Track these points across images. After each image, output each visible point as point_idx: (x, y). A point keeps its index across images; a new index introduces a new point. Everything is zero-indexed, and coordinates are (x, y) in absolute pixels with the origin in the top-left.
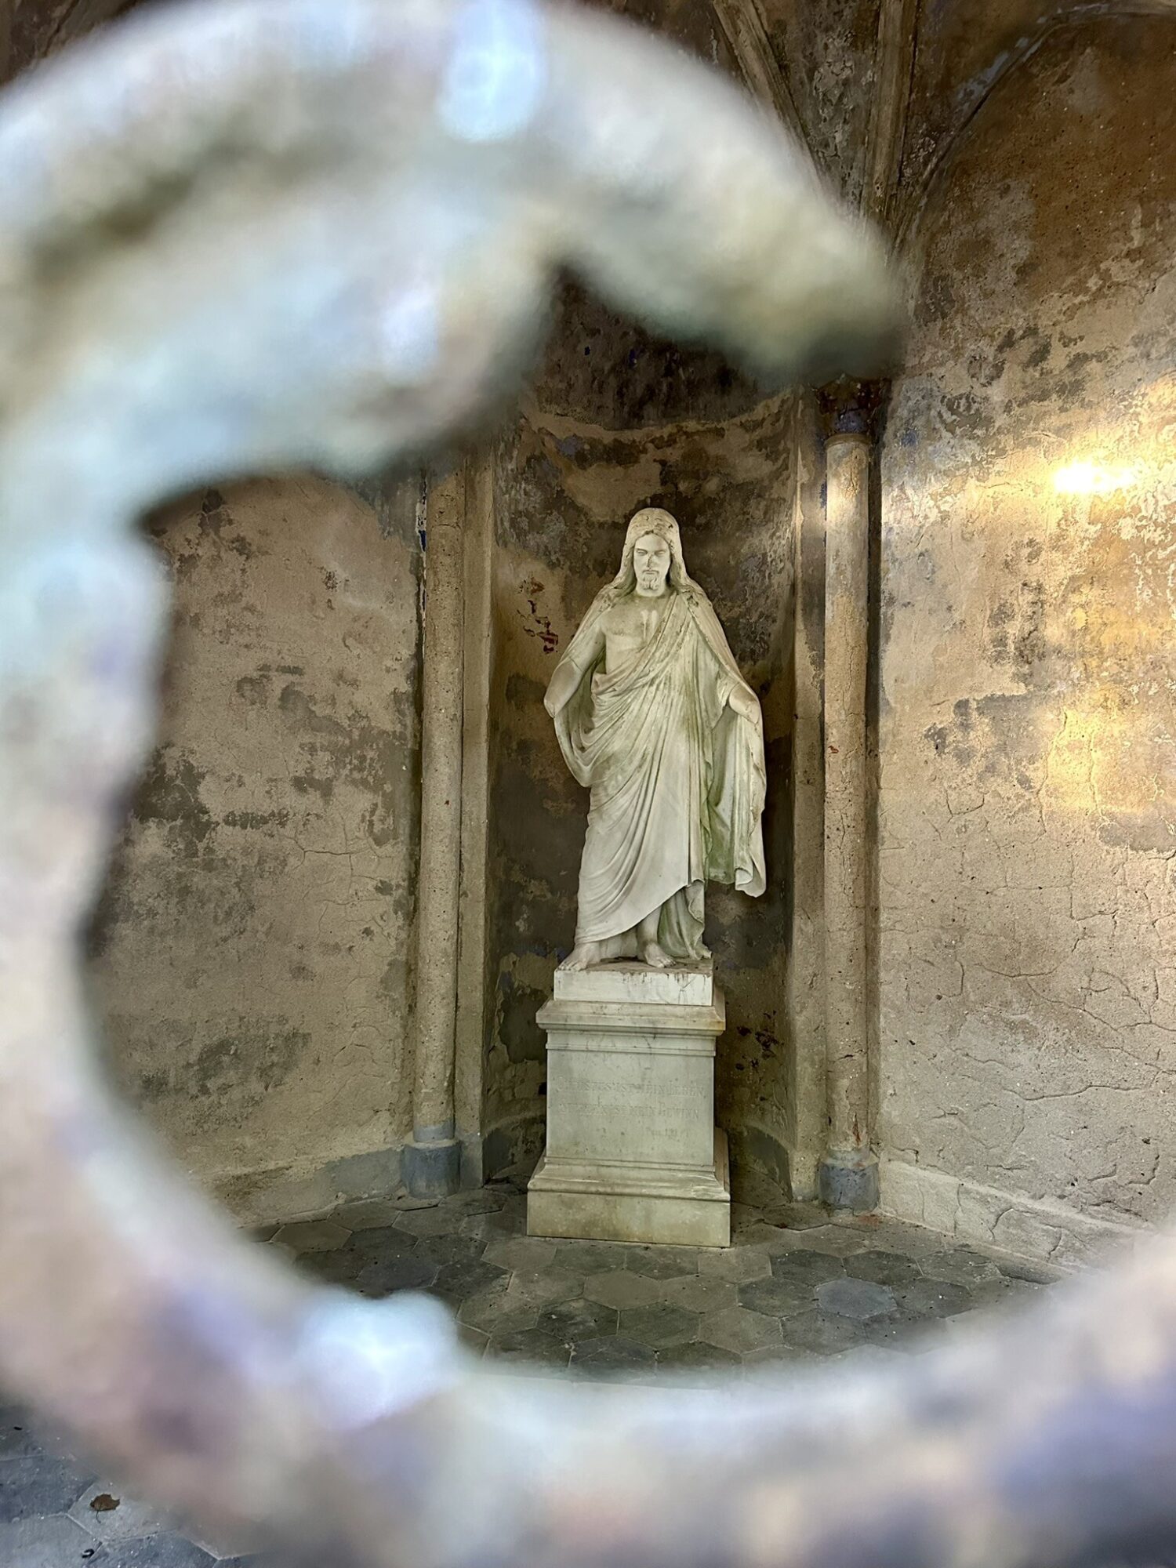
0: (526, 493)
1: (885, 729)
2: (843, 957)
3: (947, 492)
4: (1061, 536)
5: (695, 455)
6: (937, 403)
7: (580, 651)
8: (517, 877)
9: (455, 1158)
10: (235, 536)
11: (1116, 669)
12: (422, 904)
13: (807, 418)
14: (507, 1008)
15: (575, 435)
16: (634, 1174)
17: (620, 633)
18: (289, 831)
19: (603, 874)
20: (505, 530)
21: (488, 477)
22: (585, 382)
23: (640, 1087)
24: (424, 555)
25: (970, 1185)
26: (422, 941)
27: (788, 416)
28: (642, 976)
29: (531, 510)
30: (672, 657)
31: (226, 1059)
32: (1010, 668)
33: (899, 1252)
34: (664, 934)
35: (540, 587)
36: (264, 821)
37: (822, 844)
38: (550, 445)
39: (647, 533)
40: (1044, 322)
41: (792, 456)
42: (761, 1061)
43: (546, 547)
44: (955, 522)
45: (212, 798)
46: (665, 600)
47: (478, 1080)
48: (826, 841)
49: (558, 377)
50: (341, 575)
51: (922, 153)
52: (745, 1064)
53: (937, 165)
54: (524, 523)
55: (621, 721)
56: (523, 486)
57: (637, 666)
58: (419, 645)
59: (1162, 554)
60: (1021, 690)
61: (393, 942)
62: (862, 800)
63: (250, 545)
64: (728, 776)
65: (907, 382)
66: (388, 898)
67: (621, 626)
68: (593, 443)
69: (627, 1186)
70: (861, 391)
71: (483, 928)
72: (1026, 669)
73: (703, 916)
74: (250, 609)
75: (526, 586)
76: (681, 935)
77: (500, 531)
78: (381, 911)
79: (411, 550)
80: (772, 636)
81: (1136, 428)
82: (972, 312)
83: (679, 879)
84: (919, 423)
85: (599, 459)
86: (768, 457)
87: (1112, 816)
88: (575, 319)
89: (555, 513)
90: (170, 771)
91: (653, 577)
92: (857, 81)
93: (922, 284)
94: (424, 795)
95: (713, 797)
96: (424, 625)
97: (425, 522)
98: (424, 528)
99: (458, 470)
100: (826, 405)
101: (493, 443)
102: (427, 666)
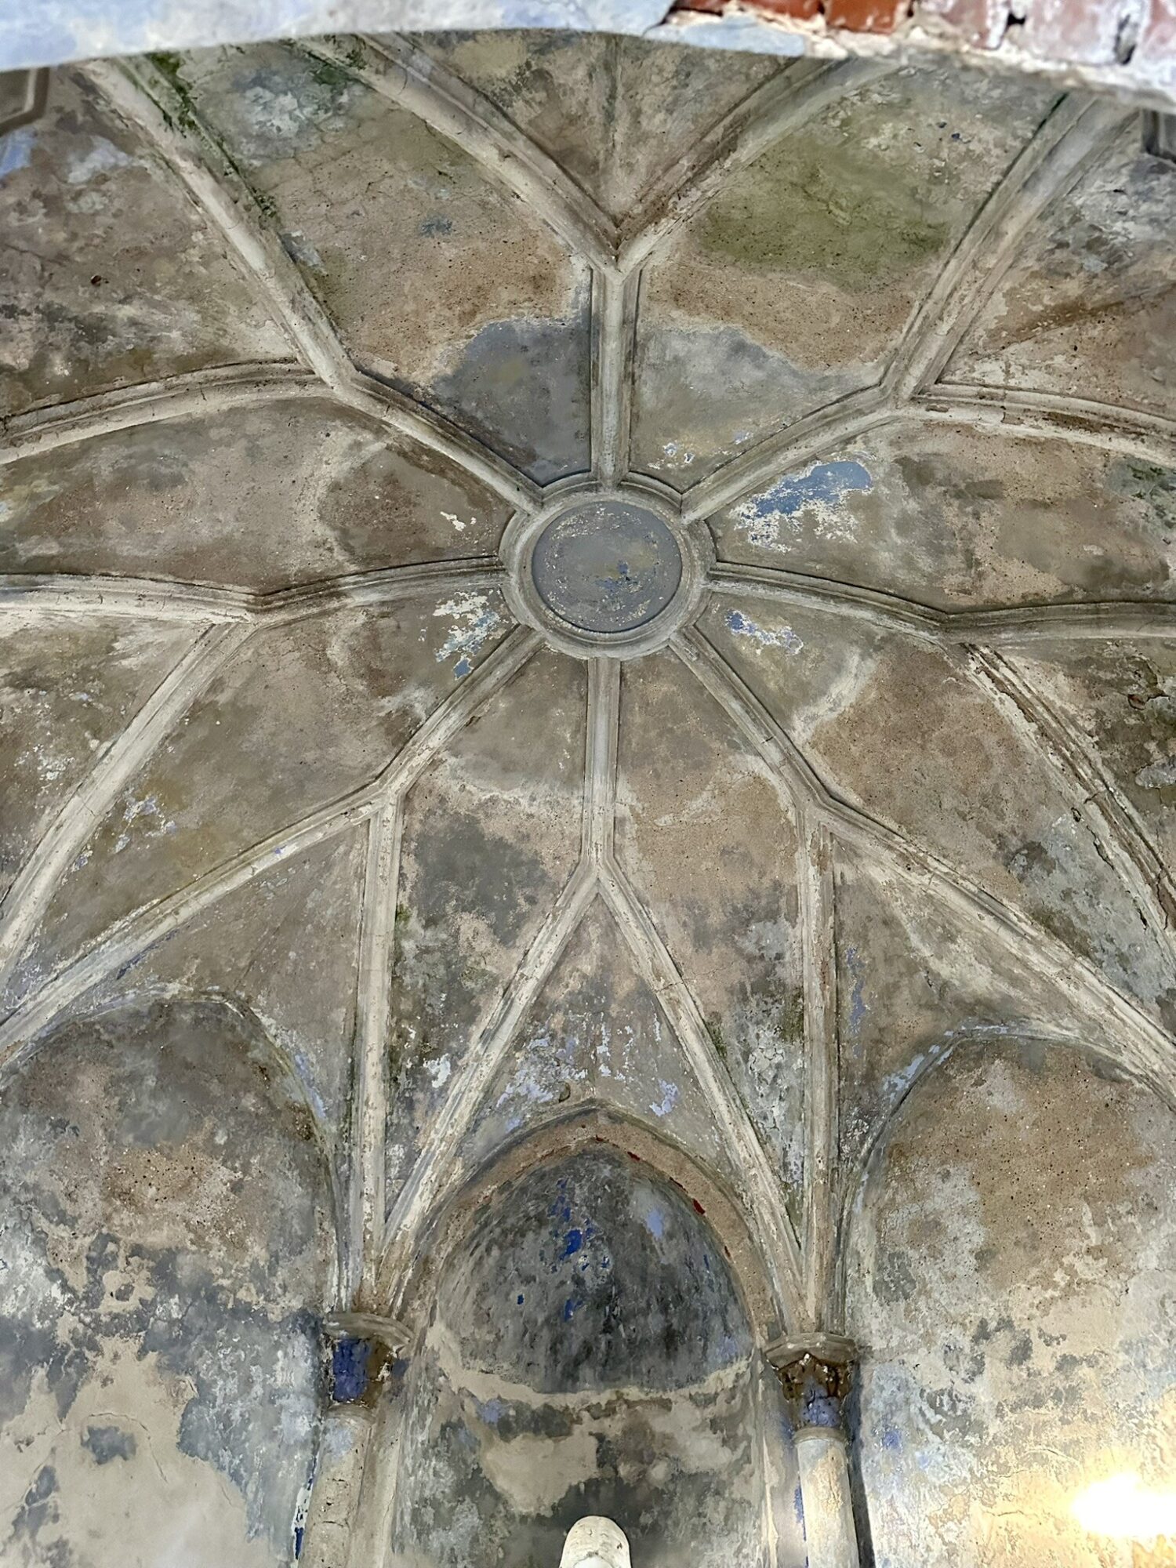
0: (436, 1473)
3: (948, 1515)
5: (637, 1430)
6: (915, 1397)
13: (769, 1402)
15: (499, 1397)
20: (403, 1527)
21: (394, 1454)
22: (515, 1334)
27: (745, 1395)
29: (439, 1496)
38: (470, 1408)
40: (1016, 1315)
41: (753, 1444)
43: (452, 1549)
49: (486, 1328)
51: (857, 1133)
53: (873, 1145)
54: (429, 1516)
56: (434, 1463)
65: (877, 1367)
68: (519, 1407)
70: (828, 1376)
77: (398, 1529)
79: (279, 1557)
81: (1157, 1454)
82: (936, 1295)
84: (899, 1419)
85: (525, 1429)
86: (724, 1443)
88: (510, 1264)
89: (468, 1499)
92: (789, 1067)
93: (877, 1260)
97: (305, 1516)
98: (302, 1524)
99: (358, 1447)
100: (790, 1388)
101: (405, 1408)
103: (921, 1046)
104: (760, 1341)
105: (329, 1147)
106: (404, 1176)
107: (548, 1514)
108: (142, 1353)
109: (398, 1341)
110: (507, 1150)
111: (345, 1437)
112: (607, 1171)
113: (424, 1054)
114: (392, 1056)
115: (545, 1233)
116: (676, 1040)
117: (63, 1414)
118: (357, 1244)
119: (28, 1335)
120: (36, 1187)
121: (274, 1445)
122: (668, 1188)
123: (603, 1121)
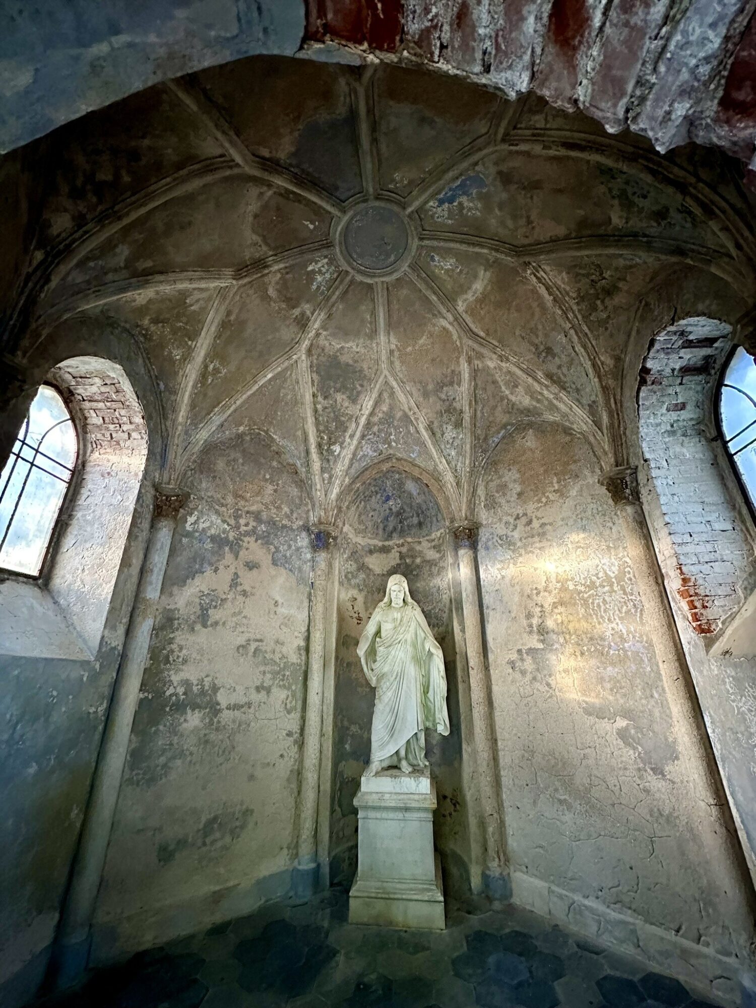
0: (351, 565)
1: (491, 659)
2: (485, 763)
3: (503, 568)
4: (547, 587)
5: (411, 549)
6: (495, 537)
7: (371, 628)
8: (346, 723)
9: (316, 874)
10: (242, 590)
11: (576, 640)
12: (305, 742)
13: (450, 540)
14: (340, 790)
15: (368, 544)
16: (398, 886)
17: (386, 622)
18: (252, 710)
20: (343, 580)
21: (337, 561)
22: (371, 527)
23: (400, 838)
24: (312, 591)
25: (554, 888)
26: (305, 759)
27: (443, 539)
28: (399, 779)
29: (353, 571)
31: (216, 826)
32: (536, 637)
33: (525, 931)
35: (356, 599)
36: (242, 706)
37: (471, 710)
38: (359, 547)
40: (529, 512)
41: (446, 553)
42: (453, 813)
43: (358, 584)
44: (507, 580)
45: (223, 698)
47: (328, 828)
48: (473, 708)
49: (362, 525)
50: (280, 601)
51: (481, 458)
52: (444, 814)
53: (486, 461)
54: (350, 576)
56: (350, 563)
58: (309, 626)
59: (586, 596)
60: (541, 646)
61: (292, 760)
62: (485, 690)
63: (247, 592)
64: (431, 680)
65: (484, 529)
66: (291, 738)
68: (375, 546)
69: (395, 893)
70: (468, 532)
71: (331, 751)
72: (542, 638)
74: (245, 617)
75: (350, 599)
77: (341, 580)
78: (288, 745)
79: (307, 589)
80: (444, 619)
81: (567, 549)
82: (504, 507)
84: (490, 543)
85: (377, 551)
86: (437, 552)
87: (587, 703)
88: (368, 506)
89: (361, 571)
90: (206, 688)
92: (457, 437)
93: (485, 498)
94: (308, 690)
95: (426, 691)
96: (311, 618)
97: (313, 579)
98: (312, 581)
99: (326, 560)
100: (456, 537)
101: (339, 549)
102: (312, 635)
103: (504, 426)
104: (447, 524)
105: (304, 476)
106: (329, 483)
107: (384, 574)
108: (256, 541)
109: (334, 531)
110: (363, 472)
111: (322, 558)
112: (397, 476)
113: (330, 443)
114: (319, 446)
115: (378, 496)
116: (418, 432)
117: (237, 557)
118: (317, 504)
119: (222, 539)
120: (212, 497)
121: (301, 561)
122: (417, 480)
123: (394, 461)
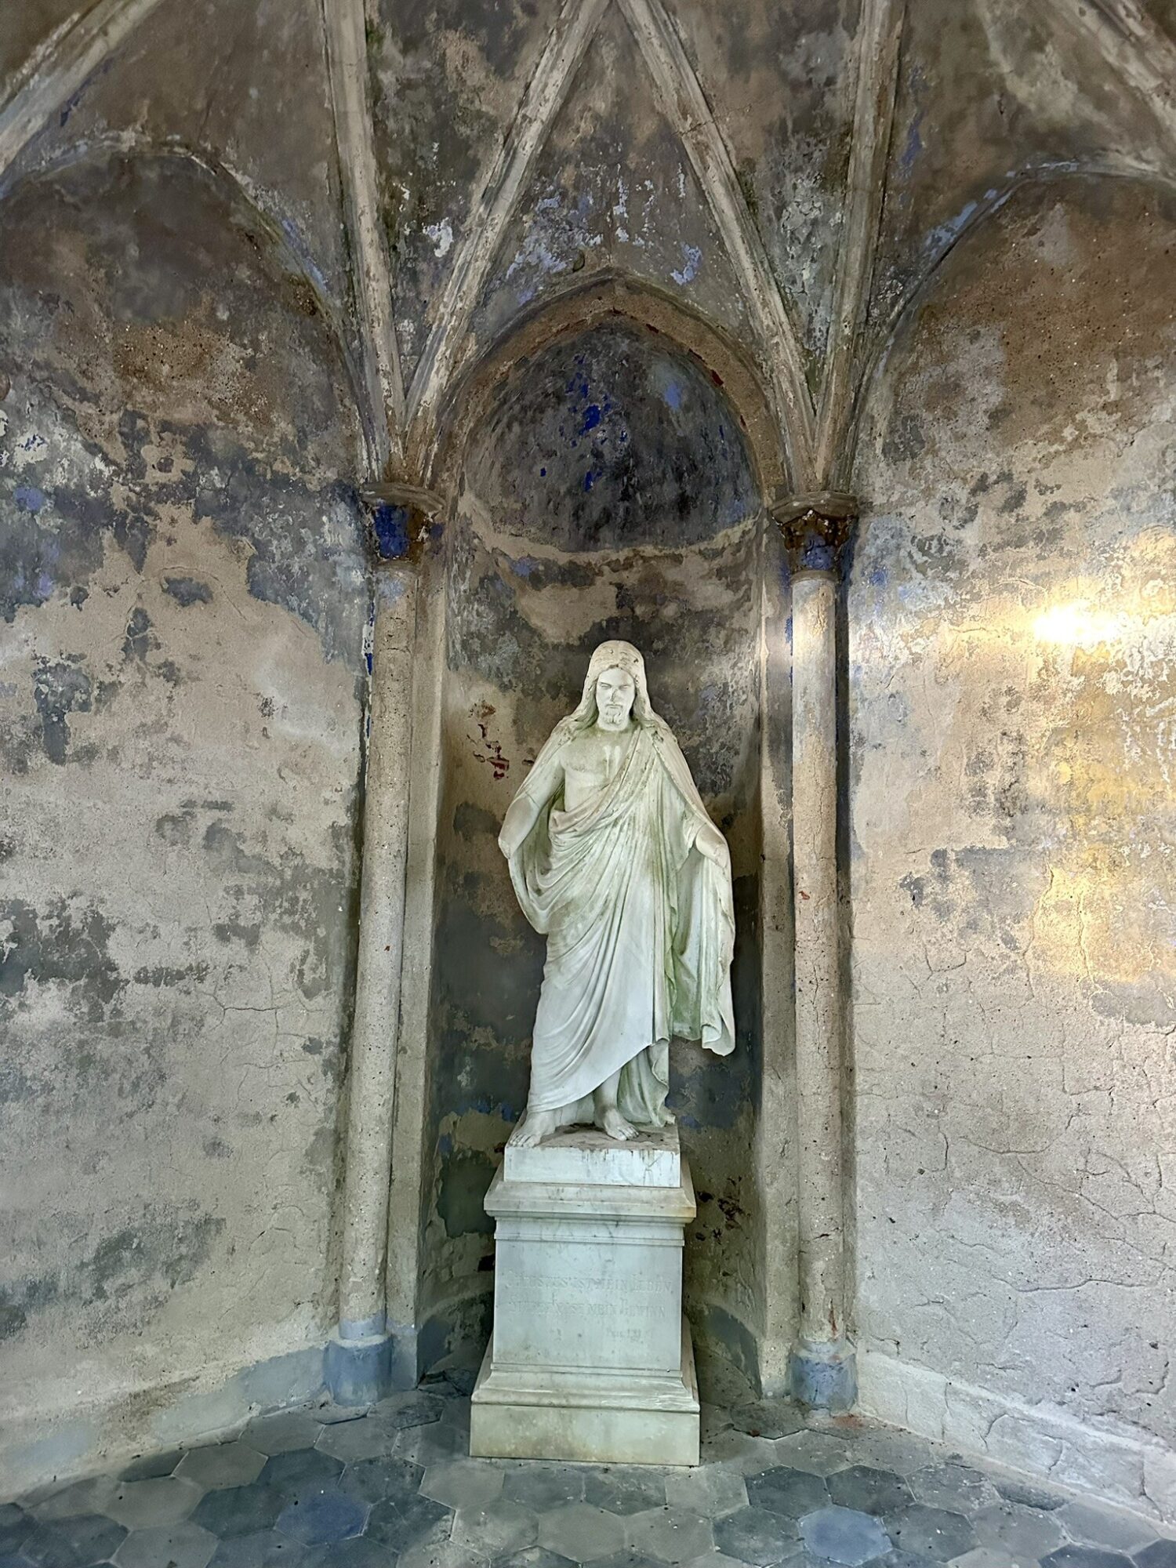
0: (478, 614)
1: (857, 875)
2: (818, 1125)
3: (919, 633)
4: (1041, 687)
5: (652, 579)
6: (907, 543)
7: (537, 785)
8: (461, 1024)
9: (386, 1356)
10: (162, 661)
11: (1104, 828)
12: (355, 1064)
13: (771, 552)
14: (445, 1175)
15: (529, 556)
16: (592, 1381)
17: (582, 769)
18: (207, 986)
19: (560, 1033)
20: (456, 653)
21: (441, 600)
22: (540, 504)
23: (599, 1282)
24: (369, 679)
25: (958, 1384)
26: (354, 1107)
27: (749, 548)
28: (603, 1153)
29: (483, 631)
30: (637, 796)
31: (127, 1255)
32: (991, 821)
33: (886, 1467)
34: (624, 1097)
35: (491, 710)
36: (180, 976)
37: (793, 998)
38: (504, 564)
39: (612, 667)
40: (1018, 469)
41: (755, 588)
42: (724, 1231)
43: (498, 669)
44: (926, 666)
45: (124, 954)
46: (630, 734)
47: (413, 1263)
48: (798, 994)
49: (512, 499)
50: (279, 701)
51: (889, 295)
52: (706, 1233)
53: (904, 307)
54: (476, 645)
55: (582, 864)
56: (476, 606)
57: (599, 806)
58: (362, 774)
59: (1150, 712)
60: (1003, 843)
61: (321, 1108)
62: (834, 950)
63: (179, 670)
64: (695, 922)
65: (875, 520)
66: (317, 1057)
67: (582, 762)
68: (547, 563)
69: (584, 1396)
70: (828, 528)
71: (423, 1089)
72: (1008, 822)
73: (667, 1078)
74: (176, 740)
75: (476, 709)
76: (643, 1098)
77: (452, 654)
78: (308, 1072)
79: (356, 673)
80: (735, 770)
81: (1118, 581)
82: (943, 454)
83: (642, 1037)
84: (888, 562)
85: (553, 580)
86: (728, 586)
87: (1106, 985)
88: (531, 439)
89: (508, 633)
90: (76, 924)
91: (617, 711)
92: (826, 223)
93: (890, 423)
94: (361, 940)
95: (678, 946)
96: (367, 753)
97: (372, 644)
98: (370, 651)
99: (409, 592)
100: (792, 541)
101: (446, 564)
102: (371, 799)
103: (975, 191)
104: (767, 501)
105: (336, 322)
106: (418, 351)
107: (577, 643)
108: (196, 518)
109: (432, 508)
110: (521, 324)
111: (396, 586)
112: (624, 346)
113: (424, 217)
114: (387, 222)
115: (564, 409)
116: (702, 195)
117: (139, 566)
118: (380, 421)
119: (87, 503)
120: (48, 365)
121: (335, 593)
122: (687, 360)
123: (620, 291)
